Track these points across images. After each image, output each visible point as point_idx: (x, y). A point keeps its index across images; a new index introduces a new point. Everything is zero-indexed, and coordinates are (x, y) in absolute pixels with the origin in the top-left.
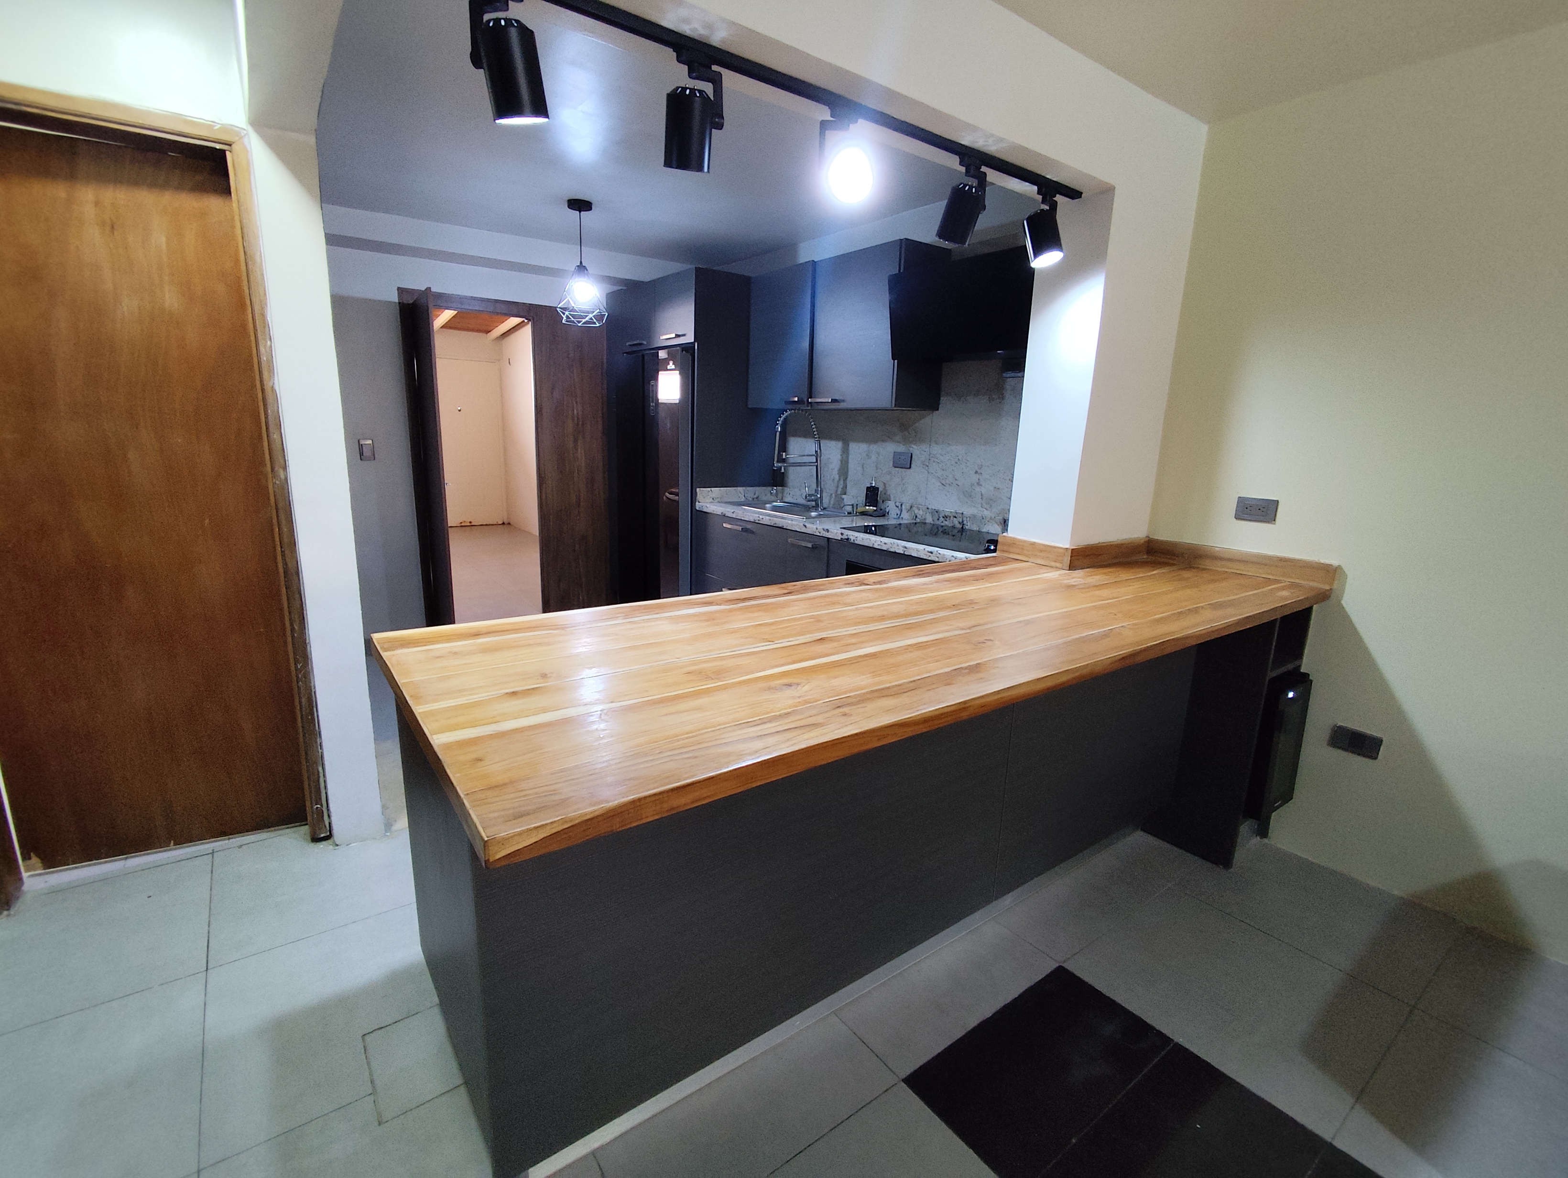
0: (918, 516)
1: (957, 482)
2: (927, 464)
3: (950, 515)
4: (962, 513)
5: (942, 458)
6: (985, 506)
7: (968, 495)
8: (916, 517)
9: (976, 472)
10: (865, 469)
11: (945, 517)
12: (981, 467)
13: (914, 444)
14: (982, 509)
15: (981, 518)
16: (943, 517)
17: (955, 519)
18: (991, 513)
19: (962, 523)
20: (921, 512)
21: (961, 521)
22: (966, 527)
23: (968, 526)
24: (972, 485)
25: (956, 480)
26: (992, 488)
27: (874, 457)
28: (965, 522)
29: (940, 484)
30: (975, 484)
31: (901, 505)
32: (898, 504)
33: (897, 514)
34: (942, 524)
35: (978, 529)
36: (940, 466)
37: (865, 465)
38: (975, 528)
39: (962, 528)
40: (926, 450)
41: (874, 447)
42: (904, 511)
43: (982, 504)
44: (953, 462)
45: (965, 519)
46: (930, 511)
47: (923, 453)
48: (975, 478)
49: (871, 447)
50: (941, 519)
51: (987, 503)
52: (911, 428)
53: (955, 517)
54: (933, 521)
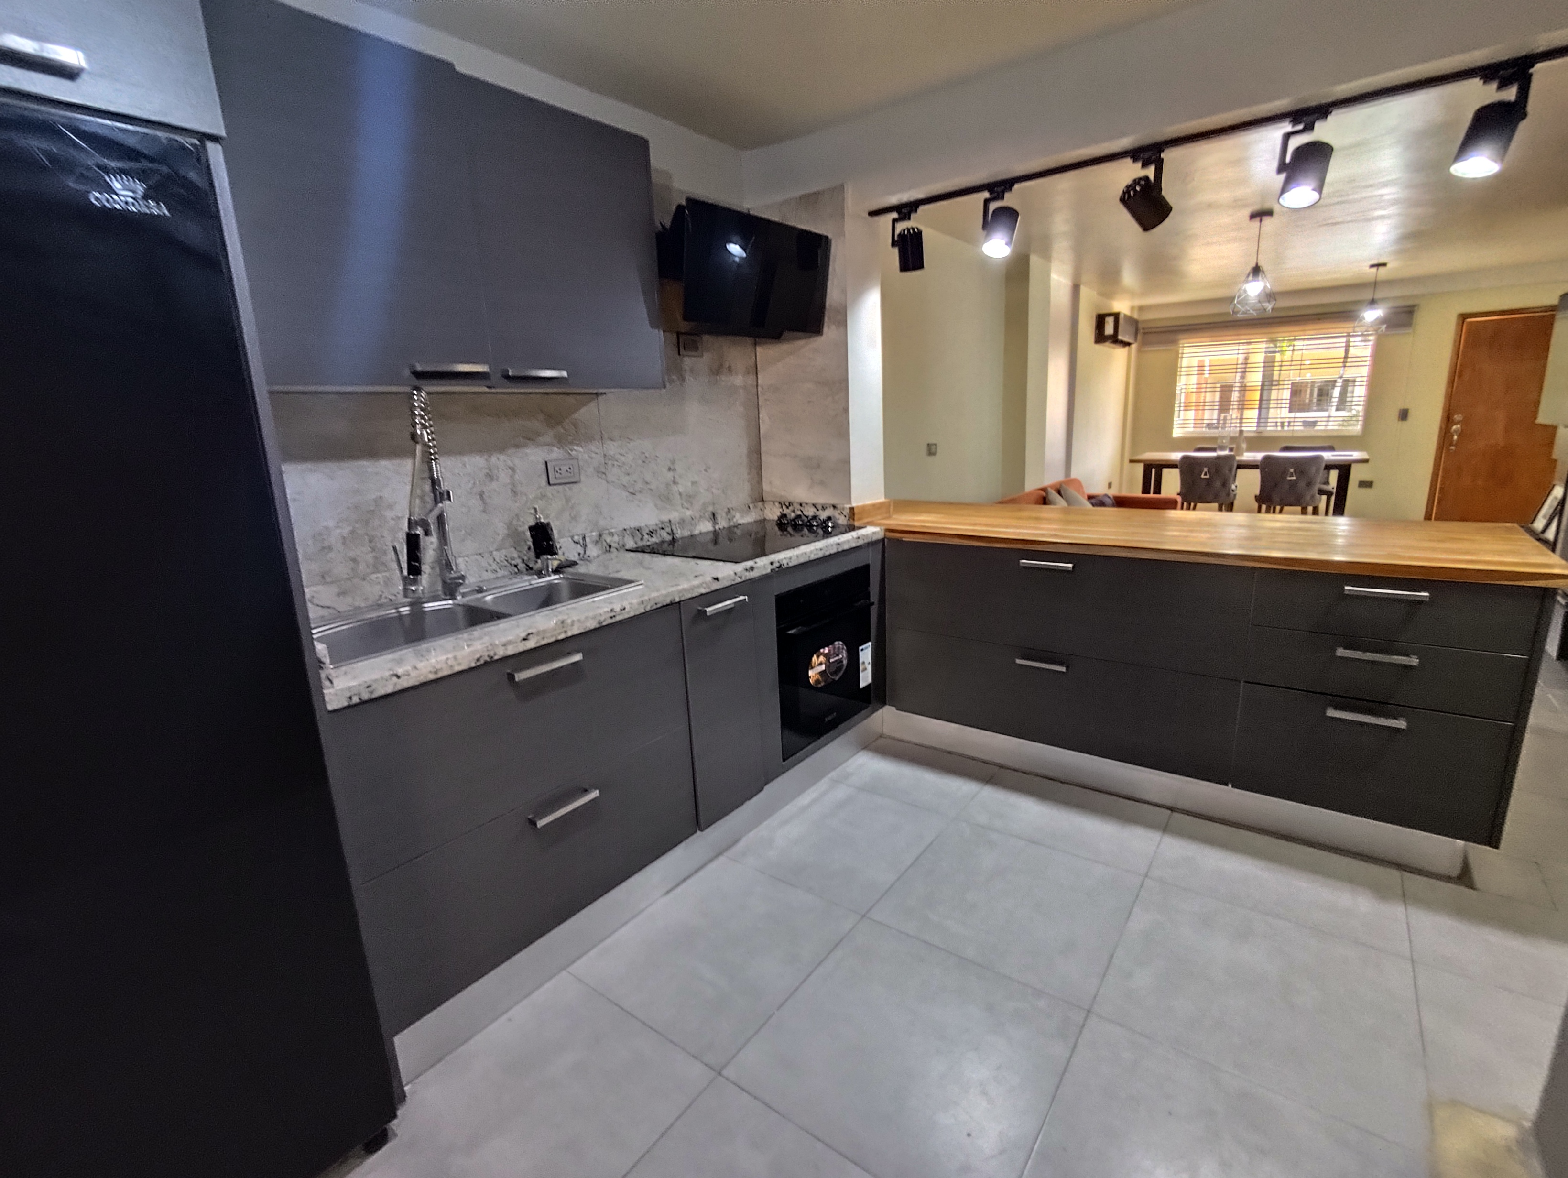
0: (613, 545)
1: (649, 486)
2: (604, 471)
3: (655, 528)
4: (670, 521)
5: (623, 458)
6: (686, 505)
7: (665, 499)
8: (610, 547)
9: (670, 469)
10: (488, 500)
11: (651, 533)
12: (673, 462)
13: (577, 445)
14: (683, 510)
15: (691, 520)
16: (648, 534)
17: (662, 531)
18: (693, 511)
19: (672, 533)
20: (616, 538)
21: (670, 531)
22: (677, 536)
23: (679, 533)
24: (668, 485)
25: (647, 483)
26: (690, 484)
27: (504, 477)
28: (675, 531)
29: (627, 494)
30: (671, 483)
31: (584, 538)
32: (576, 538)
33: (579, 554)
34: (648, 543)
35: (689, 533)
36: (623, 470)
37: (486, 494)
38: (686, 533)
39: (673, 538)
40: (597, 451)
41: (499, 461)
42: (590, 546)
43: (682, 505)
44: (640, 462)
45: (674, 527)
46: (628, 532)
47: (593, 455)
48: (670, 475)
49: (494, 459)
50: (646, 536)
51: (687, 502)
52: (567, 421)
53: (663, 529)
54: (636, 543)
